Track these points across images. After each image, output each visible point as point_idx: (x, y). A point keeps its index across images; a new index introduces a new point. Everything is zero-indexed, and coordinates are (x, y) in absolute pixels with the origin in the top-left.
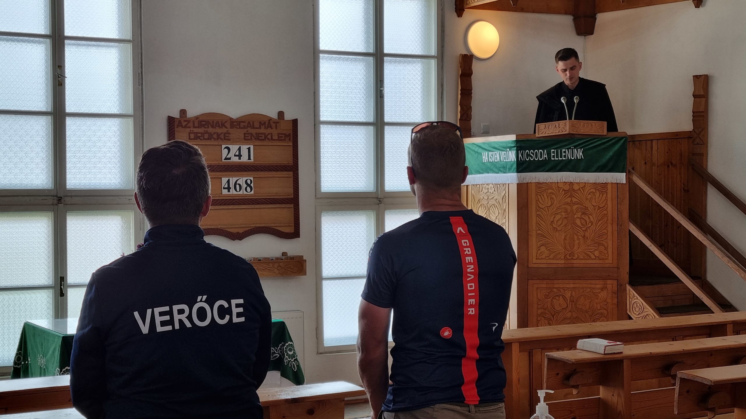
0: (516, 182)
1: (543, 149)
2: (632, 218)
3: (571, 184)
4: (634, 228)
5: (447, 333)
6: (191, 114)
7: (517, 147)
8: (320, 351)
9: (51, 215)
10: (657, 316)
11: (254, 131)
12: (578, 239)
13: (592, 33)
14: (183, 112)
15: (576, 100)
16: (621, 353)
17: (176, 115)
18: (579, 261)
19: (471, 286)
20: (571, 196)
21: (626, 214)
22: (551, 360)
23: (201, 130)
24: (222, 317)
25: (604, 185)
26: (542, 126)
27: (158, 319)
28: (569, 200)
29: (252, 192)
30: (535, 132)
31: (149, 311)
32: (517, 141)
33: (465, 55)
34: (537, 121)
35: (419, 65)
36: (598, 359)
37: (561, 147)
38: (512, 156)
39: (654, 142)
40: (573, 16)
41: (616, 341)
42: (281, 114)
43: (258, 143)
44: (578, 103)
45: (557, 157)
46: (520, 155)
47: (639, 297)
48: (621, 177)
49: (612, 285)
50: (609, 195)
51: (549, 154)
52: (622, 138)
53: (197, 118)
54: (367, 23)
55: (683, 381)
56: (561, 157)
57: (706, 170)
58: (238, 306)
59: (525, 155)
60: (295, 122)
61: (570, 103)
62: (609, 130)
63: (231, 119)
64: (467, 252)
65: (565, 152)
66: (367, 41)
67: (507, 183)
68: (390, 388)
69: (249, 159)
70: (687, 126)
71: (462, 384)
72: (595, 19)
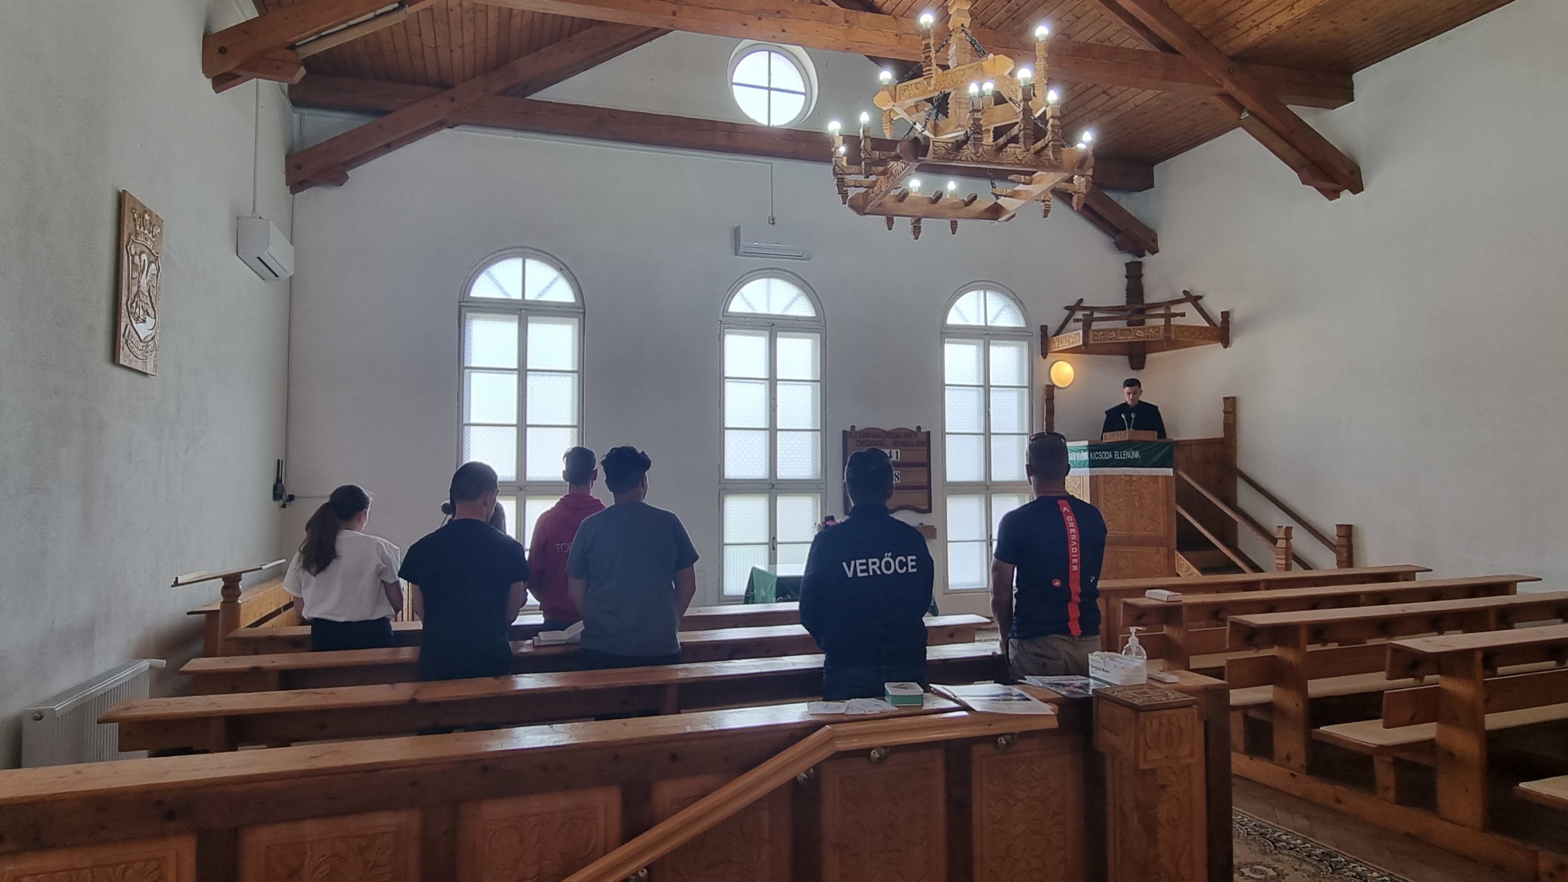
0: (1089, 474)
1: (1109, 451)
2: (1179, 502)
3: (1131, 476)
4: (1180, 508)
5: (1057, 583)
6: (857, 429)
7: (1089, 450)
8: (946, 592)
9: (767, 495)
10: (1200, 575)
11: (900, 440)
12: (1137, 516)
13: (1143, 368)
14: (853, 427)
15: (1133, 416)
16: (1180, 601)
17: (848, 430)
18: (1137, 533)
19: (1074, 550)
20: (1131, 485)
21: (1174, 498)
22: (1126, 604)
23: (864, 439)
24: (901, 568)
25: (1157, 477)
26: (1108, 434)
27: (859, 568)
28: (1129, 488)
29: (899, 481)
30: (1102, 439)
31: (853, 562)
32: (1089, 446)
33: (1048, 386)
34: (1104, 431)
35: (1016, 392)
36: (1162, 605)
37: (1122, 450)
38: (1085, 456)
39: (1194, 446)
40: (1129, 355)
41: (1176, 592)
42: (919, 428)
43: (903, 448)
44: (1134, 418)
45: (1120, 457)
46: (1091, 456)
47: (1185, 559)
48: (1170, 472)
49: (1163, 550)
50: (1160, 485)
51: (1113, 454)
52: (1168, 443)
53: (862, 431)
54: (978, 364)
55: (1233, 623)
56: (1122, 456)
57: (1236, 466)
58: (912, 561)
59: (1095, 456)
60: (929, 433)
61: (1129, 419)
62: (1159, 438)
63: (885, 431)
64: (1070, 526)
65: (1125, 453)
66: (979, 377)
67: (1082, 475)
68: (1014, 622)
69: (897, 458)
70: (1219, 434)
71: (1069, 620)
72: (1145, 358)
